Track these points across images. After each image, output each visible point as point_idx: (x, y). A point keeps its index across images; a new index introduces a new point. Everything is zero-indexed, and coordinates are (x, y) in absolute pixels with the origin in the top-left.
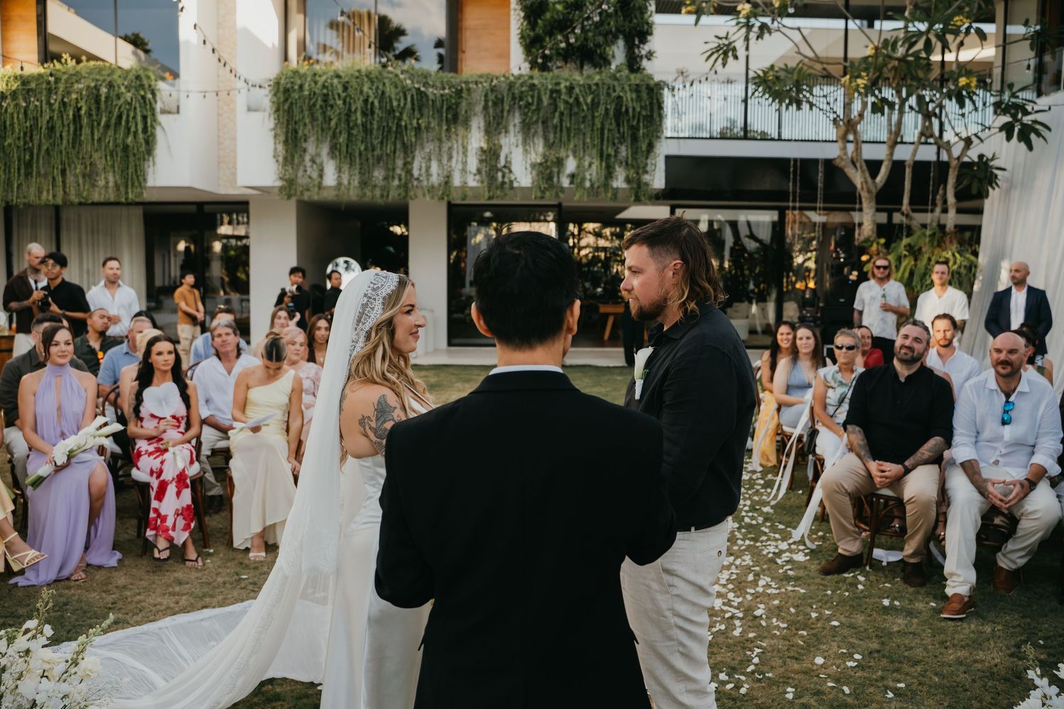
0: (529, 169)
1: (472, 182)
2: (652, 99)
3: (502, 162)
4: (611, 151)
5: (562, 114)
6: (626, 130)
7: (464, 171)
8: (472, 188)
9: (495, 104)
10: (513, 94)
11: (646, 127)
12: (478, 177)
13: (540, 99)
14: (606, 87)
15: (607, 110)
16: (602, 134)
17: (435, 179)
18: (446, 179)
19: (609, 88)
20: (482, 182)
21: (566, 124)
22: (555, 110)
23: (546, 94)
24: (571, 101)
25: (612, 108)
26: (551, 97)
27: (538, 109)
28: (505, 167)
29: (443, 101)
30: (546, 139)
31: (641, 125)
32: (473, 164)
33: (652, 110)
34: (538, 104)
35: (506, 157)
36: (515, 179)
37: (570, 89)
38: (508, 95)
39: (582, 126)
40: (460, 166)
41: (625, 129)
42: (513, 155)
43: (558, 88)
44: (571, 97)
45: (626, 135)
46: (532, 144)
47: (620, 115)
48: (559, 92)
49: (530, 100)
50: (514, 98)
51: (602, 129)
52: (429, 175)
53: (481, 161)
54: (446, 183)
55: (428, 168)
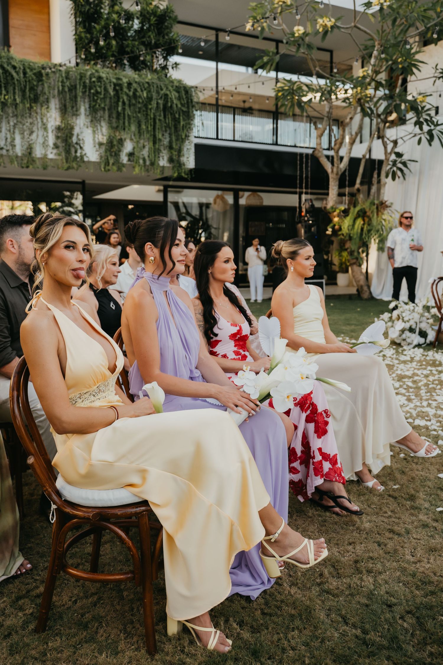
0: (97, 146)
1: (51, 155)
2: (188, 99)
3: (74, 139)
4: (160, 136)
5: (124, 103)
6: (170, 122)
7: (45, 145)
8: (51, 160)
9: (70, 90)
10: (84, 83)
11: (184, 120)
12: (55, 151)
13: (106, 89)
14: (155, 86)
15: (157, 103)
16: (155, 123)
17: (19, 150)
18: (29, 150)
19: (157, 87)
20: (59, 155)
21: (128, 111)
22: (118, 101)
23: (110, 86)
24: (131, 93)
25: (161, 102)
26: (115, 89)
27: (105, 98)
28: (77, 143)
29: (26, 81)
30: (110, 123)
31: (181, 118)
32: (51, 140)
33: (188, 107)
34: (104, 94)
35: (78, 135)
36: (85, 154)
37: (129, 84)
38: (80, 83)
39: (139, 115)
40: (41, 140)
41: (169, 120)
42: (84, 134)
43: (120, 82)
44: (130, 91)
45: (170, 124)
46: (99, 128)
47: (166, 109)
48: (121, 85)
49: (99, 90)
50: (85, 86)
51: (154, 119)
52: (13, 146)
53: (57, 137)
54: (30, 153)
55: (14, 139)
